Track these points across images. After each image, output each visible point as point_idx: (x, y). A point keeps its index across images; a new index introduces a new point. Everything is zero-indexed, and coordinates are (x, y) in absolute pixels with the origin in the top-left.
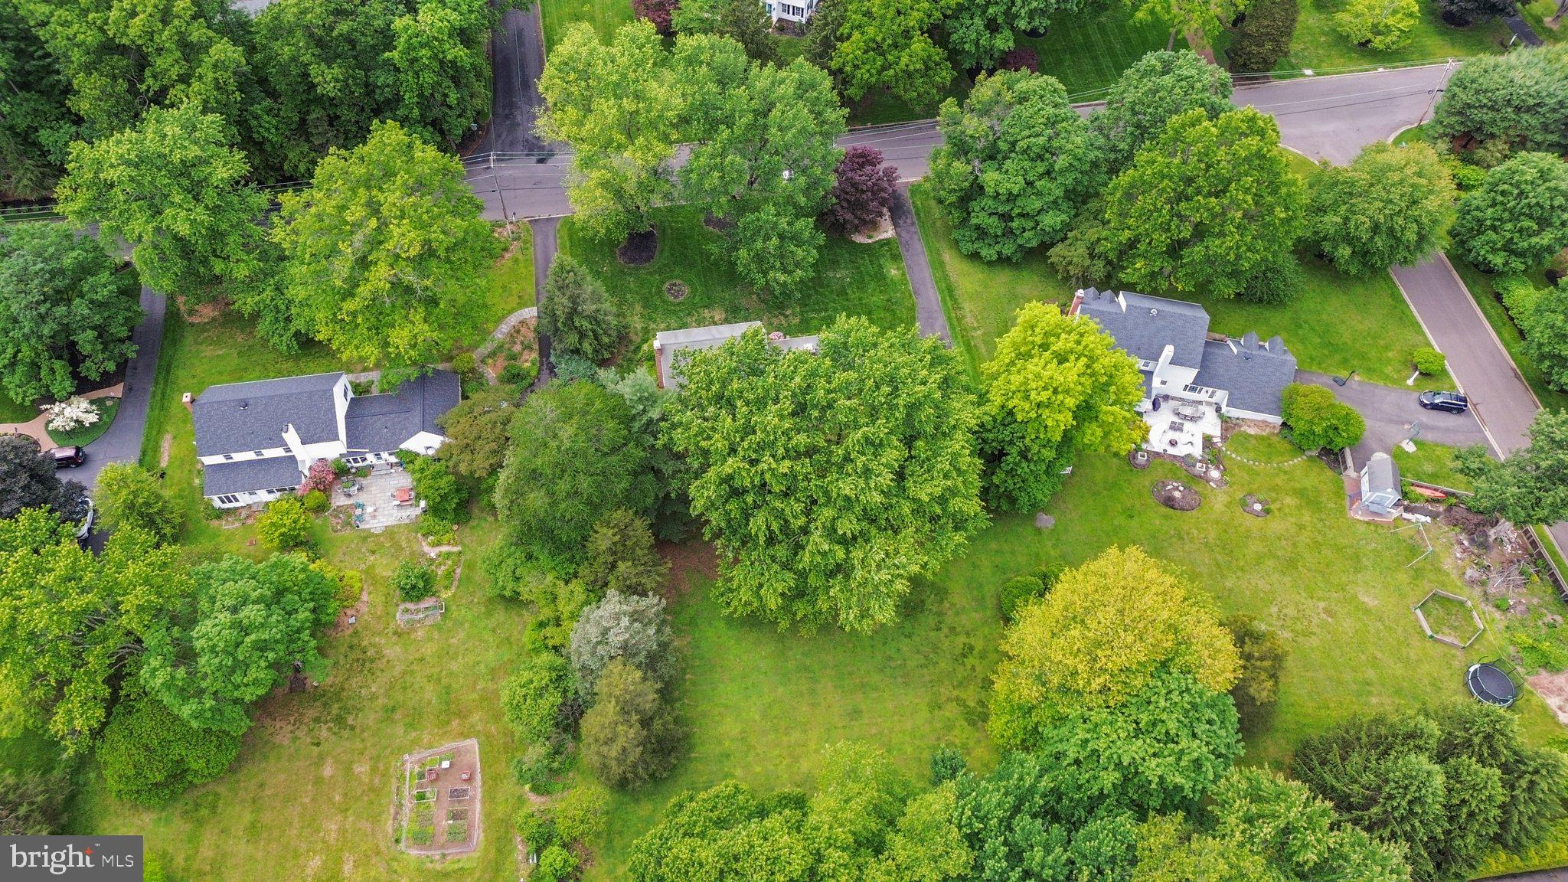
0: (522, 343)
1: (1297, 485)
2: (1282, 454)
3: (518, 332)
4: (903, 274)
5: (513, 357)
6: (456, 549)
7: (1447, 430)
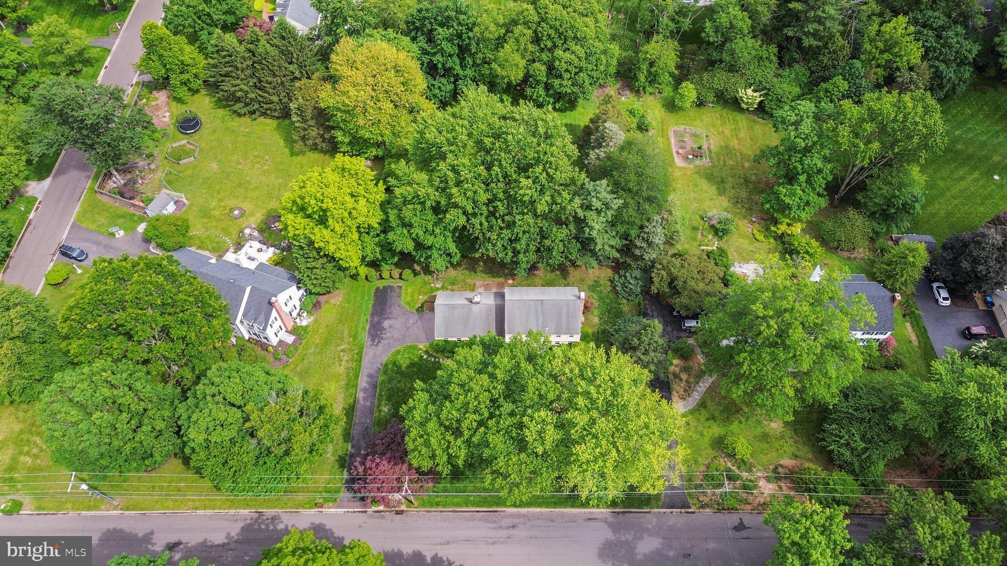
0: (681, 380)
1: (206, 220)
2: (199, 238)
3: (685, 391)
4: (379, 405)
5: (686, 369)
6: (702, 248)
7: (86, 240)
